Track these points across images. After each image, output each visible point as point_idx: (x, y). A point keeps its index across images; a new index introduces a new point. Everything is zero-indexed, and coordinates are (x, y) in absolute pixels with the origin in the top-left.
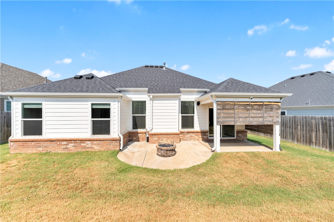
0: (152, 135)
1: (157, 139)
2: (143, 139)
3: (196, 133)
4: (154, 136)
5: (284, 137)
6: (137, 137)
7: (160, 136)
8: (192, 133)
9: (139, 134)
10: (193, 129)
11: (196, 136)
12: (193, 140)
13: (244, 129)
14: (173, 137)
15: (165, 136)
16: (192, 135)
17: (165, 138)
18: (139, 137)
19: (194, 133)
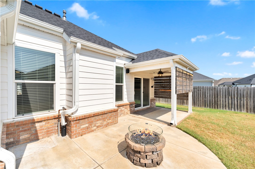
0: (79, 120)
1: (87, 125)
2: (48, 131)
3: (126, 106)
4: (81, 121)
5: (166, 101)
6: (34, 132)
7: (92, 119)
8: (122, 106)
9: (37, 125)
10: (122, 101)
11: (126, 110)
12: (123, 115)
13: (154, 97)
14: (111, 117)
15: (100, 117)
16: (122, 109)
17: (100, 120)
18: (36, 131)
19: (123, 107)
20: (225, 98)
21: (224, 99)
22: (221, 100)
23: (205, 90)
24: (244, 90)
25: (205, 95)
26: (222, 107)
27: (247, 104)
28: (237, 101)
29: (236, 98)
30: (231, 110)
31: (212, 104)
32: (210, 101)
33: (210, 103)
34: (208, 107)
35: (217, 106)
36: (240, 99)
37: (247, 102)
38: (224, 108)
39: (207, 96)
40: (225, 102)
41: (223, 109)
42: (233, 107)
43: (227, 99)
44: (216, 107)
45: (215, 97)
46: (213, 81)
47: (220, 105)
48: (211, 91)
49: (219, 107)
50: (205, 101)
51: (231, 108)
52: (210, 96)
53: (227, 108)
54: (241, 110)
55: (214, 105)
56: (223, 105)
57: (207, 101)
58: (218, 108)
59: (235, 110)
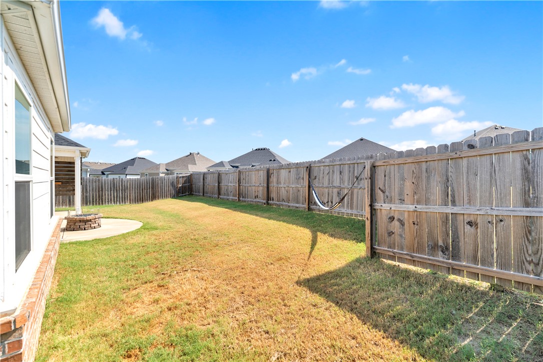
20: (111, 191)
21: (109, 192)
22: (106, 194)
23: (86, 182)
24: (127, 182)
25: (86, 190)
26: (107, 202)
27: (130, 196)
28: (122, 193)
29: (121, 191)
30: (117, 203)
31: (96, 200)
32: (93, 197)
33: (93, 199)
34: (90, 204)
35: (102, 201)
36: (125, 190)
37: (130, 193)
38: (110, 203)
39: (90, 190)
40: (111, 195)
41: (108, 204)
42: (118, 200)
43: (112, 192)
44: (101, 203)
45: (99, 191)
46: (89, 170)
47: (105, 200)
48: (94, 183)
49: (104, 202)
50: (86, 196)
51: (117, 201)
52: (93, 190)
53: (113, 202)
54: (125, 203)
55: (98, 200)
56: (108, 200)
57: (89, 196)
58: (102, 204)
59: (120, 203)
